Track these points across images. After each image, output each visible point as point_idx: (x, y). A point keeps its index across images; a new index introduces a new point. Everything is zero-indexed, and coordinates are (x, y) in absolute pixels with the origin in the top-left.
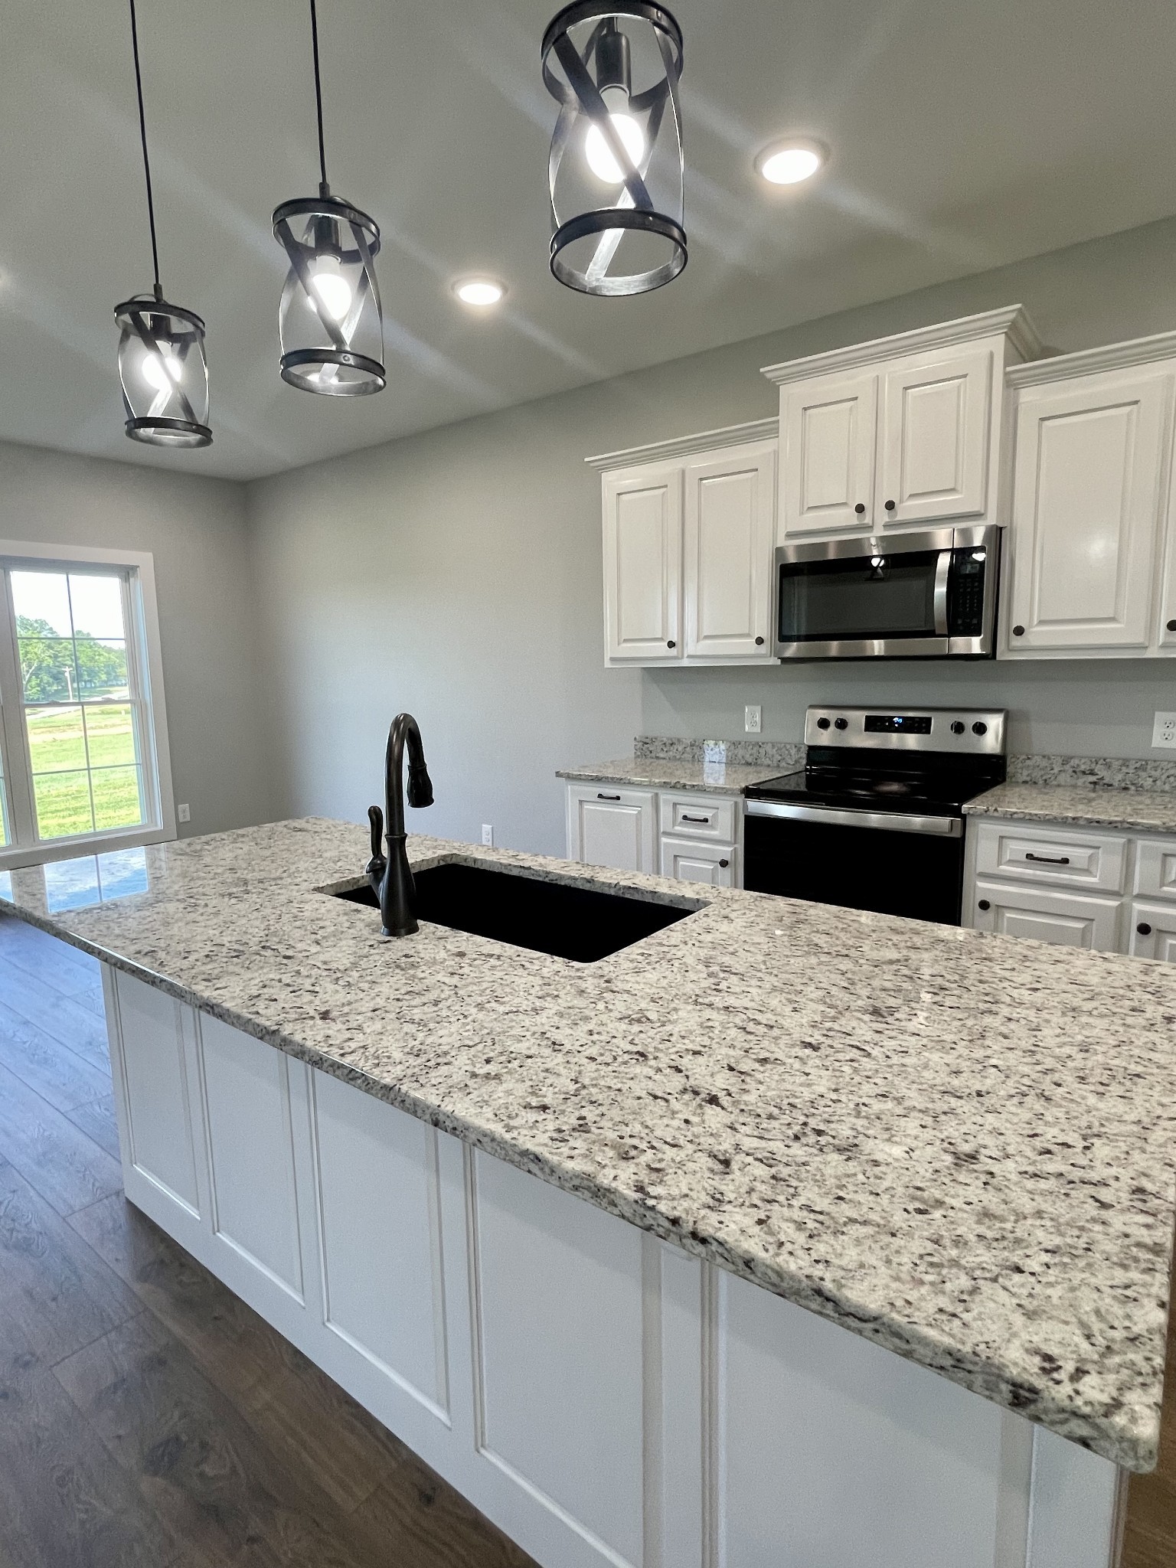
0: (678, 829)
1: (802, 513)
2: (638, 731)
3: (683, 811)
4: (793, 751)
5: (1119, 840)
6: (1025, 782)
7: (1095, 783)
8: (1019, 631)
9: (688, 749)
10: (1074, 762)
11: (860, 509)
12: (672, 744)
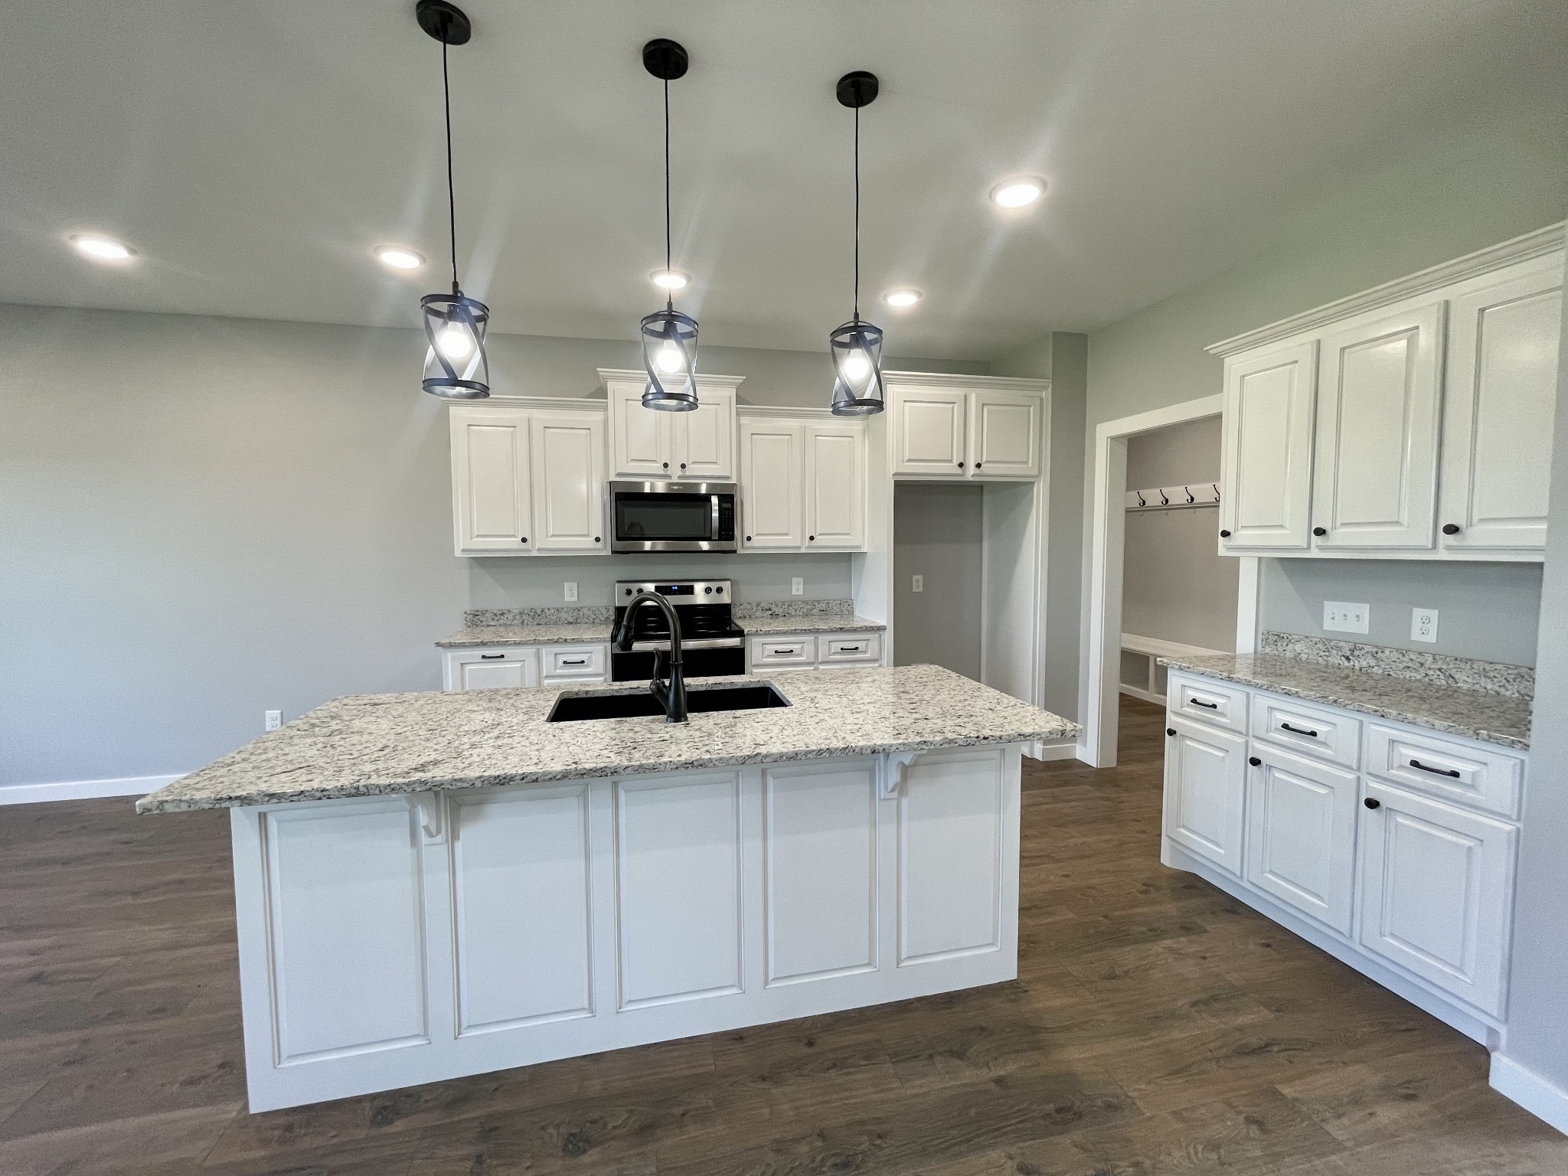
0: (559, 672)
1: (627, 462)
2: (468, 607)
3: (562, 658)
4: (604, 612)
5: (810, 638)
6: (740, 617)
7: (772, 615)
8: (749, 539)
9: (517, 617)
10: (762, 605)
11: (666, 465)
12: (502, 614)
